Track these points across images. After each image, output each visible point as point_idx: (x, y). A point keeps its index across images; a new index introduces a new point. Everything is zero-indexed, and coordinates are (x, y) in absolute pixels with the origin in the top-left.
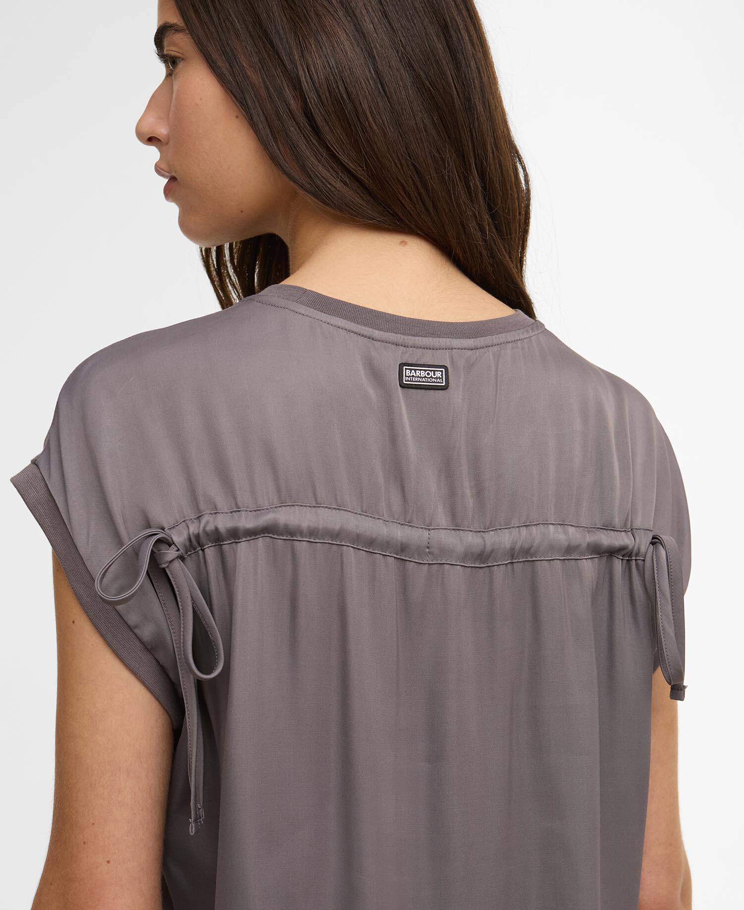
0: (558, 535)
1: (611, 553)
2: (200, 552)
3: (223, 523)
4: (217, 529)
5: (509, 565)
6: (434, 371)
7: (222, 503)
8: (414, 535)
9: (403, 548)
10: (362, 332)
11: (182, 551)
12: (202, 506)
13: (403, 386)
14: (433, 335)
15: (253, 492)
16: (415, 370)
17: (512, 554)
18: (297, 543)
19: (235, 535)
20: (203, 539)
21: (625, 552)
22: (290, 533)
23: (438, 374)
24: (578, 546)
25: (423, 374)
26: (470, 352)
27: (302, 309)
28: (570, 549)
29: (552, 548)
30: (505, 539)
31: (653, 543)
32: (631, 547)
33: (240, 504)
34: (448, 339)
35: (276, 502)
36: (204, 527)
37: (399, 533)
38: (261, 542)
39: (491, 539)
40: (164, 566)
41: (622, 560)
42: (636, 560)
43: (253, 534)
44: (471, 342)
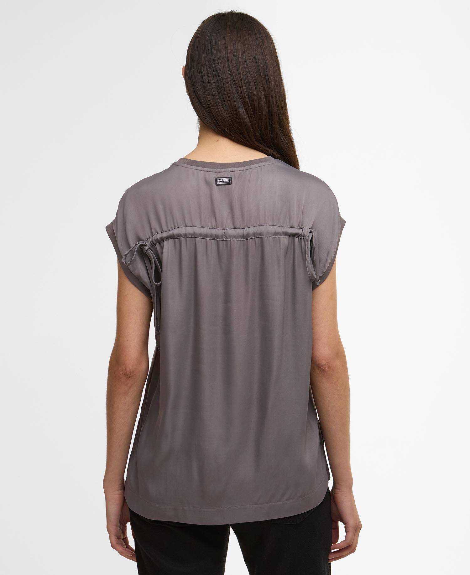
0: (272, 229)
1: (294, 235)
2: (155, 246)
3: (159, 236)
4: (157, 239)
5: (253, 239)
6: (227, 179)
7: (159, 231)
8: (220, 232)
9: (217, 236)
10: (204, 170)
11: (150, 247)
12: (154, 232)
13: (217, 185)
14: (228, 167)
15: (167, 226)
16: (221, 179)
17: (254, 235)
18: (181, 239)
19: (162, 240)
20: (155, 242)
21: (298, 235)
22: (179, 236)
23: (228, 180)
24: (279, 233)
25: (223, 180)
26: (240, 172)
27: (185, 165)
28: (276, 234)
29: (268, 233)
30: (251, 230)
31: (310, 233)
32: (300, 234)
33: (164, 230)
34: (233, 168)
35: (173, 227)
36: (154, 238)
37: (214, 232)
38: (171, 241)
39: (246, 231)
40: (145, 252)
41: (298, 238)
42: (303, 238)
43: (168, 238)
44: (242, 169)
